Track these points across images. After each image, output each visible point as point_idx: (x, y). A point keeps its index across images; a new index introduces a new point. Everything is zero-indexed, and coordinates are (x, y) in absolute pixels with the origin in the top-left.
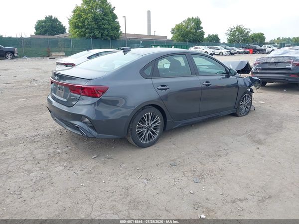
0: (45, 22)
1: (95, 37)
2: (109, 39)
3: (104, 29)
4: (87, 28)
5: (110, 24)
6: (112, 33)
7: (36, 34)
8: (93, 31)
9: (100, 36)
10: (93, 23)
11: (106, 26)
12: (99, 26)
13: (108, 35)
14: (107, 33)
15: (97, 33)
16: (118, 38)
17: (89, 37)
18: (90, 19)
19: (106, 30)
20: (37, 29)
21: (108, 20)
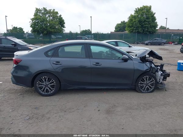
0: (120, 24)
1: (138, 33)
2: (148, 33)
3: (145, 27)
4: (135, 27)
5: (150, 24)
6: (150, 30)
7: (115, 31)
8: (138, 29)
9: (142, 31)
10: (138, 24)
11: (147, 25)
12: (142, 26)
13: (147, 31)
14: (147, 30)
15: (140, 30)
16: (155, 32)
17: (135, 33)
18: (137, 22)
19: (147, 28)
20: (116, 28)
21: (149, 22)
